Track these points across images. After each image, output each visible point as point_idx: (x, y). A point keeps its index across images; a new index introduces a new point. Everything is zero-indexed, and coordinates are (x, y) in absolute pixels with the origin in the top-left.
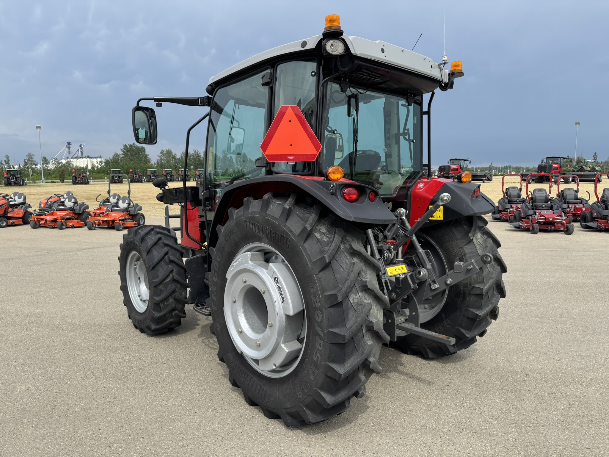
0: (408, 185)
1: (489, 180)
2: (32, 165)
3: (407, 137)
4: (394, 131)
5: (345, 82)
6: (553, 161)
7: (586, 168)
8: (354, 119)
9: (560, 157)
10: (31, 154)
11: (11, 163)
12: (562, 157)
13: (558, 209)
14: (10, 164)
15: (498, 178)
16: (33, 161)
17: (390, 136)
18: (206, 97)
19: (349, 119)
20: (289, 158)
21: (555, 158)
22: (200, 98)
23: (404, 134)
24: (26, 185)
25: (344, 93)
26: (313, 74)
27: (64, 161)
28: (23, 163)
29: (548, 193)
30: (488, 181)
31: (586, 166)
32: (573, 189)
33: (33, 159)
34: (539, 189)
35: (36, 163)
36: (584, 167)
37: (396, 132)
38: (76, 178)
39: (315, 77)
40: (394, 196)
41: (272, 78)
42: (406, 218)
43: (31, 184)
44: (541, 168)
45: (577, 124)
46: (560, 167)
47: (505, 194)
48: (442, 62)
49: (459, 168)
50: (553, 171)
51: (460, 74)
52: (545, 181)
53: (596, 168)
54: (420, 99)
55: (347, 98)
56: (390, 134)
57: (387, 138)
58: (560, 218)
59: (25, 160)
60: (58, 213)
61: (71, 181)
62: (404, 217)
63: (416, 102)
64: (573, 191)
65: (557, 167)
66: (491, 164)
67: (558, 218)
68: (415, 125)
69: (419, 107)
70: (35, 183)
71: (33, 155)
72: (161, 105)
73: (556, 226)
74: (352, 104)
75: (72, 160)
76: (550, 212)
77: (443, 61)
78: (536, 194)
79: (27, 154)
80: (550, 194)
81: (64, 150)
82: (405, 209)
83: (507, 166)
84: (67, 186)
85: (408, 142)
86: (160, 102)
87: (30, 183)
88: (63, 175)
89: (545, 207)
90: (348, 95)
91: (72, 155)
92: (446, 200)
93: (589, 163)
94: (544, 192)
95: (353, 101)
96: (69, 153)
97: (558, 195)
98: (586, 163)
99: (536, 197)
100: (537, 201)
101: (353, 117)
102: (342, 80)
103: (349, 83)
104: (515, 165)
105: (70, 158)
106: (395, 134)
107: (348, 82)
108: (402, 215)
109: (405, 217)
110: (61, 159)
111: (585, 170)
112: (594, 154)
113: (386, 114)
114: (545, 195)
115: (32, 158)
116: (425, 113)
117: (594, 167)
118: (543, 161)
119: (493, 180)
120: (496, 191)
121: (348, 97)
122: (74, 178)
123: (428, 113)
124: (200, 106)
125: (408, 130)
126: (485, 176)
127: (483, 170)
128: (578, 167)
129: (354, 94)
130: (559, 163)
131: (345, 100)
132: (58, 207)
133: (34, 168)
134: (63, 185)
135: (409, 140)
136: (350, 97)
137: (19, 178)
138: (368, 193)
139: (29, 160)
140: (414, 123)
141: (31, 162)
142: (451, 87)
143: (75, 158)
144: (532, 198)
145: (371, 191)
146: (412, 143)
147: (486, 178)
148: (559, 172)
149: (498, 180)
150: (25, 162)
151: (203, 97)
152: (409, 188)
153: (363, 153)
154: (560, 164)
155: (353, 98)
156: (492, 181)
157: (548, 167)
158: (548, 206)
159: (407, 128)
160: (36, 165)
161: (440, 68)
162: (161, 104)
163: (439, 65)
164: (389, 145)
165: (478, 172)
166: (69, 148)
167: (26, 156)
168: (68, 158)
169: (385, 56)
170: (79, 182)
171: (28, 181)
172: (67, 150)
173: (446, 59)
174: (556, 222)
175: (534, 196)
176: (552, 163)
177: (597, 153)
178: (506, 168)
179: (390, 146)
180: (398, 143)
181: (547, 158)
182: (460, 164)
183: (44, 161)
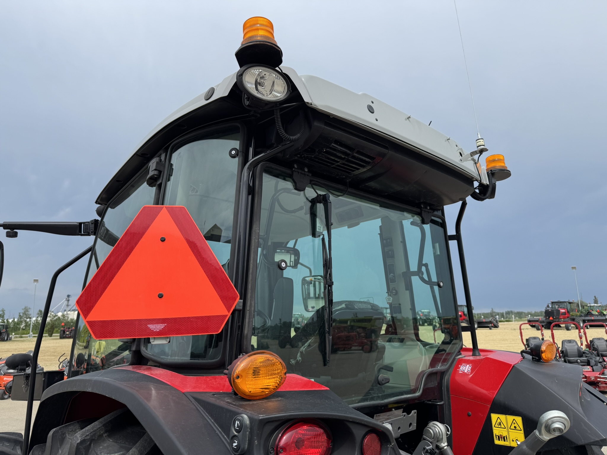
0: (439, 367)
1: (496, 327)
2: (27, 319)
3: (425, 277)
4: (401, 268)
5: (300, 171)
6: (559, 306)
7: (594, 313)
8: (323, 240)
9: (565, 302)
10: (27, 307)
11: (6, 317)
12: (567, 302)
13: (597, 365)
14: (4, 318)
15: (504, 325)
16: (28, 314)
17: (394, 276)
18: (92, 221)
19: (313, 241)
20: (152, 327)
21: (560, 302)
22: (84, 223)
23: (419, 273)
24: (11, 339)
25: (302, 192)
26: (233, 152)
27: (60, 314)
28: (18, 316)
29: (579, 344)
30: (494, 327)
31: (593, 310)
32: (603, 339)
33: (29, 312)
34: (568, 340)
35: (30, 316)
36: (591, 311)
37: (404, 270)
38: (64, 332)
39: (237, 159)
40: (418, 394)
41: (161, 169)
42: (448, 446)
43: (17, 339)
44: (548, 313)
45: (573, 268)
46: (568, 312)
47: (526, 346)
48: (476, 149)
49: (463, 314)
50: (561, 316)
51: (504, 174)
52: (555, 326)
53: (603, 312)
54: (441, 215)
55: (309, 204)
56: (394, 273)
57: (389, 281)
58: (602, 376)
59: (20, 313)
60: (5, 379)
61: (59, 334)
62: (444, 445)
63: (433, 222)
64: (603, 341)
65: (565, 312)
66: (492, 309)
67: (601, 376)
68: (437, 258)
69: (441, 230)
70: (21, 337)
71: (30, 309)
72: (15, 235)
73: (601, 387)
74: (318, 214)
75: (69, 312)
76: (588, 368)
77: (478, 147)
78: (566, 346)
79: (24, 307)
80: (582, 347)
81: (63, 303)
82: (442, 422)
83: (508, 311)
84: (52, 340)
85: (429, 286)
86: (15, 230)
87: (16, 337)
88: (52, 328)
89: (581, 362)
90: (310, 199)
91: (70, 308)
92: (560, 430)
93: (595, 307)
94: (575, 344)
95: (320, 207)
96: (68, 305)
97: (588, 346)
98: (592, 307)
99: (566, 350)
100: (569, 356)
101: (322, 237)
102: (294, 167)
103: (310, 175)
104: (516, 311)
105: (68, 310)
106: (403, 273)
107: (308, 172)
108: (439, 440)
109: (446, 444)
110: (58, 312)
111: (593, 314)
112: (594, 298)
113: (385, 242)
114: (577, 348)
115: (27, 311)
116: (452, 238)
117: (602, 311)
118: (548, 306)
119: (500, 326)
120: (507, 340)
121: (310, 201)
122: (62, 332)
123: (458, 237)
124: (82, 235)
125: (426, 265)
126: (491, 322)
127: (486, 315)
128: (585, 312)
129: (320, 195)
130: (566, 307)
131: (304, 207)
132: (7, 371)
133: (28, 321)
134: (50, 339)
135: (429, 282)
136: (314, 202)
137: (4, 332)
138: (358, 438)
139: (24, 313)
140: (434, 253)
141: (26, 315)
142: (492, 195)
143: (73, 310)
144: (562, 352)
145: (367, 429)
146: (436, 288)
147: (492, 325)
148: (568, 317)
149: (505, 326)
150: (20, 316)
151: (89, 222)
152: (442, 374)
153: (347, 307)
154: (567, 309)
155: (320, 203)
156: (499, 328)
157: (555, 312)
158: (583, 361)
159: (424, 262)
160: (30, 318)
161: (474, 160)
162: (16, 233)
163: (473, 154)
164: (394, 291)
165: (481, 317)
166: (68, 301)
167: (23, 309)
168: (65, 311)
169: (377, 120)
170: (67, 336)
171: (15, 336)
172: (66, 303)
173: (482, 143)
174: (600, 381)
175: (564, 349)
176: (558, 308)
177: (596, 297)
178: (508, 313)
179: (397, 293)
180: (409, 287)
181: (552, 303)
182: (463, 310)
183: (40, 314)
